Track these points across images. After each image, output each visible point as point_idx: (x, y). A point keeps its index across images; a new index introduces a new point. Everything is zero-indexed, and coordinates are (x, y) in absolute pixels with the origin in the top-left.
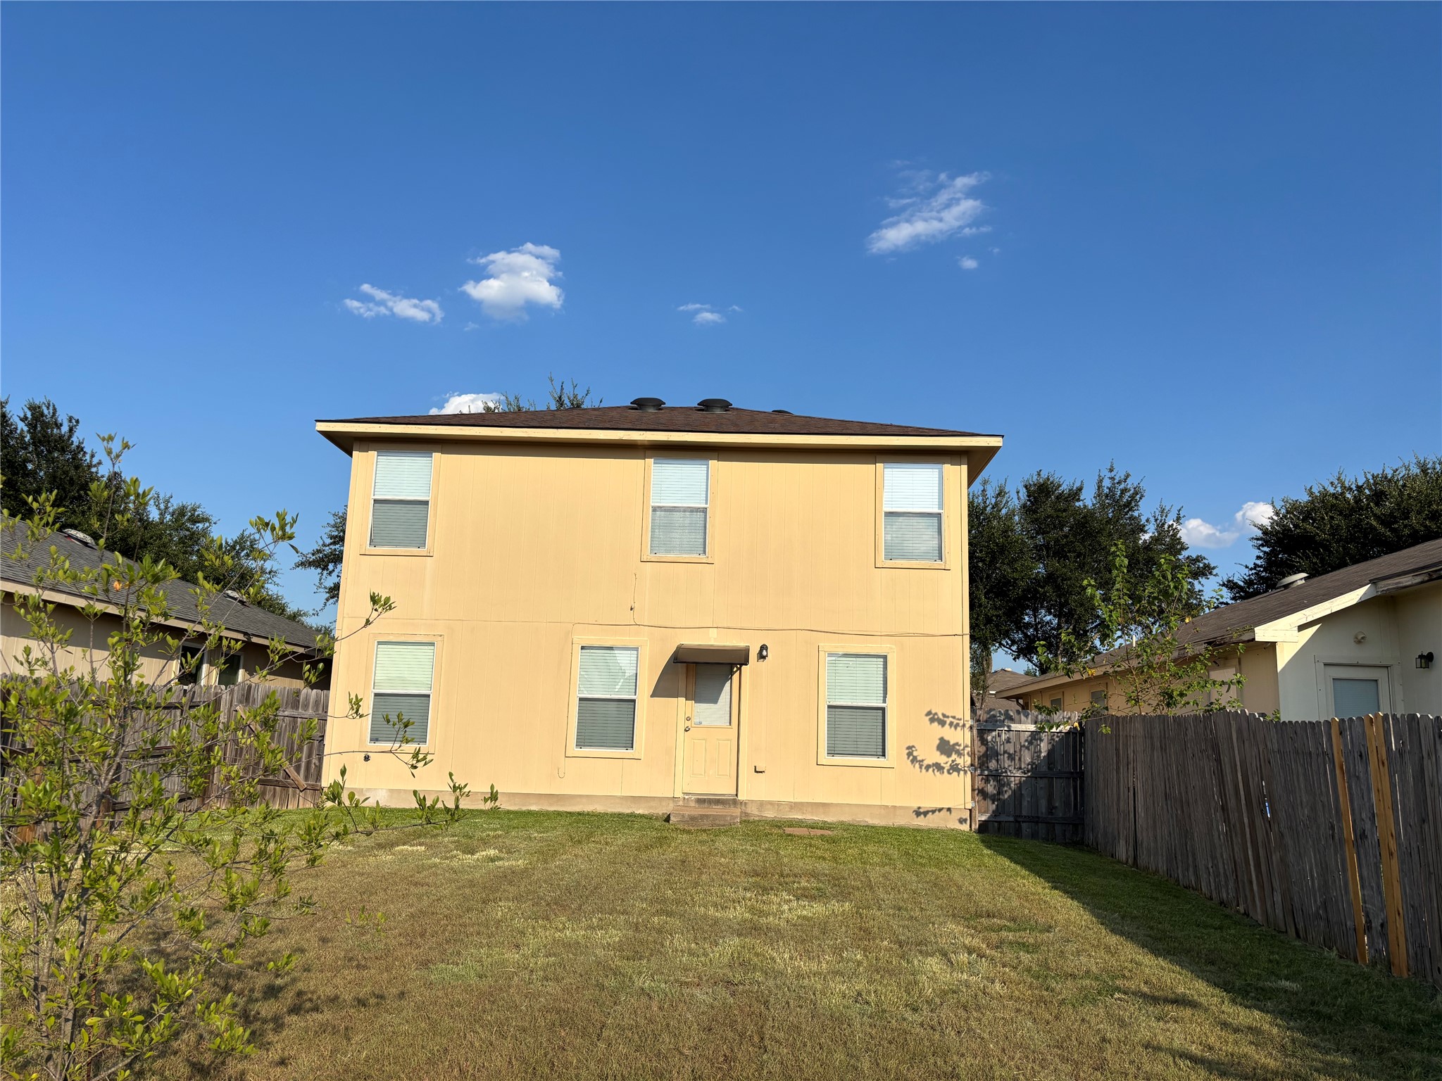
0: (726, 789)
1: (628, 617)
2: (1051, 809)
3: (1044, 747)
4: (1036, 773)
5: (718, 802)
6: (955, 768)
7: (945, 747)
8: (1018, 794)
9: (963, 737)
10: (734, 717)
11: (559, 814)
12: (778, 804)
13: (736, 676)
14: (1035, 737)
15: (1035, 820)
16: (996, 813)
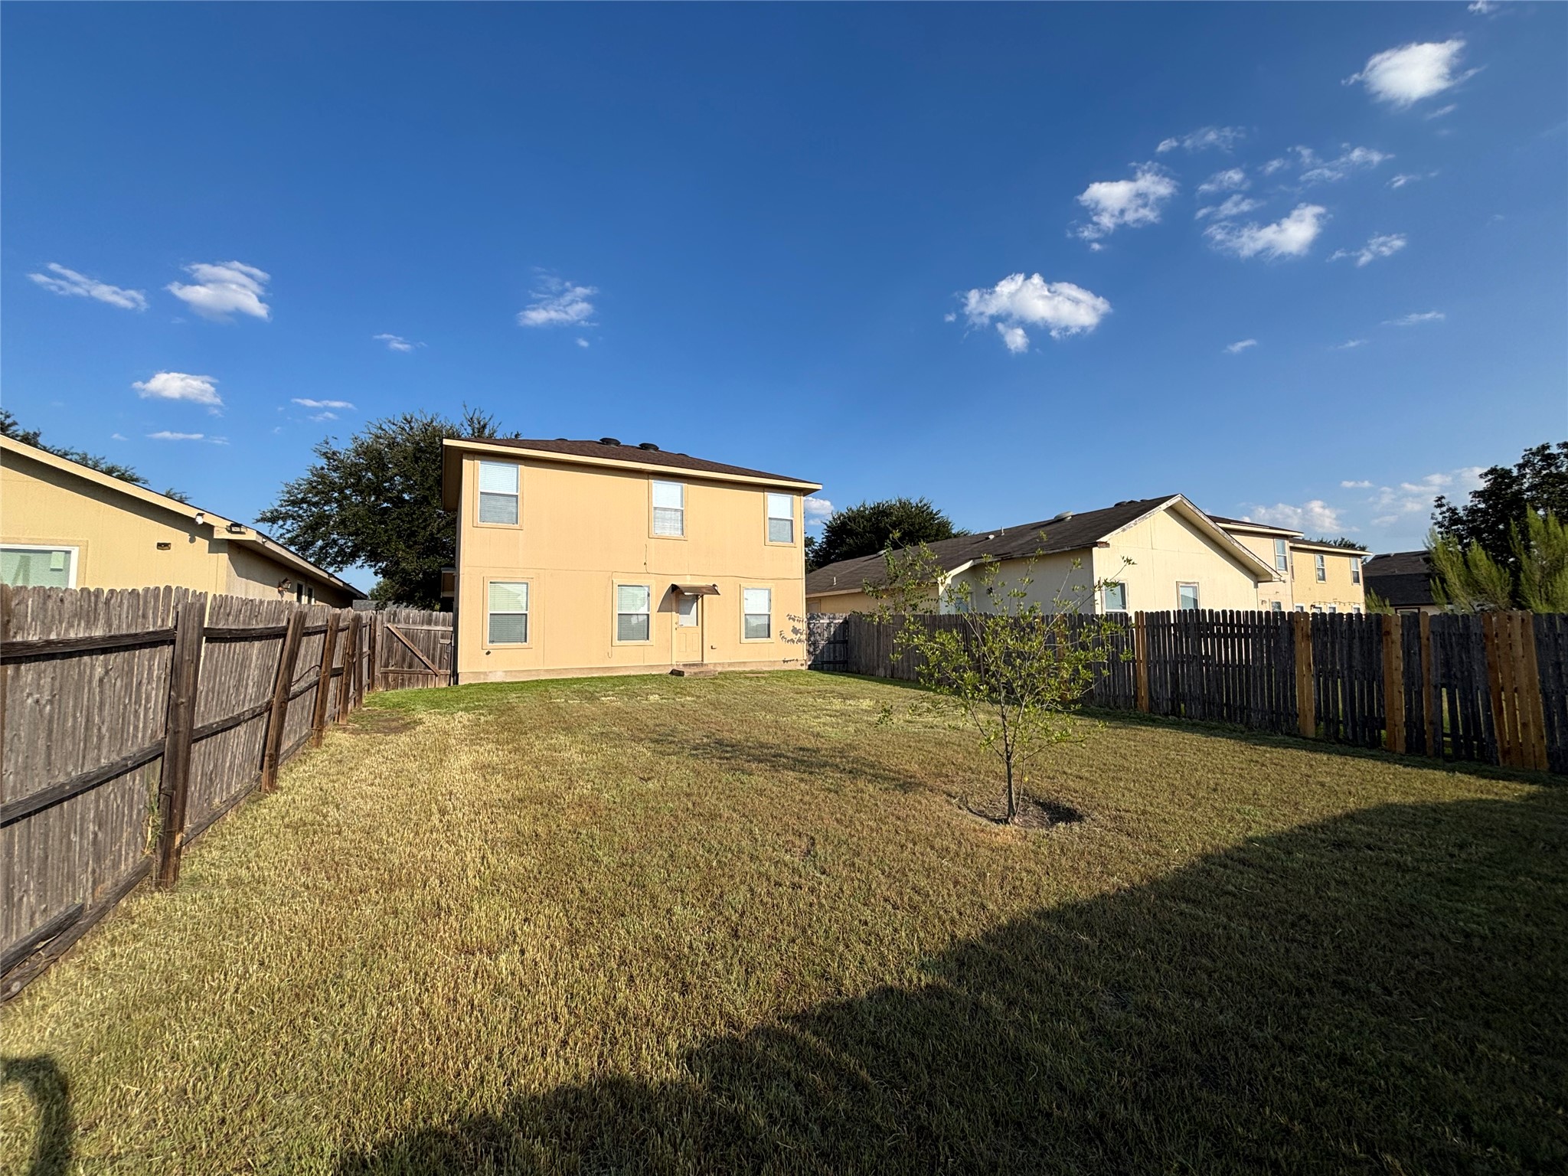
0: (697, 659)
1: (643, 569)
2: (835, 657)
3: (832, 630)
4: (831, 642)
5: (694, 665)
6: (800, 640)
7: (795, 631)
8: (822, 651)
9: (802, 626)
10: (700, 621)
11: (611, 678)
12: (722, 664)
13: (700, 600)
14: (829, 625)
15: (829, 662)
16: (814, 661)
